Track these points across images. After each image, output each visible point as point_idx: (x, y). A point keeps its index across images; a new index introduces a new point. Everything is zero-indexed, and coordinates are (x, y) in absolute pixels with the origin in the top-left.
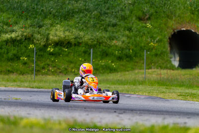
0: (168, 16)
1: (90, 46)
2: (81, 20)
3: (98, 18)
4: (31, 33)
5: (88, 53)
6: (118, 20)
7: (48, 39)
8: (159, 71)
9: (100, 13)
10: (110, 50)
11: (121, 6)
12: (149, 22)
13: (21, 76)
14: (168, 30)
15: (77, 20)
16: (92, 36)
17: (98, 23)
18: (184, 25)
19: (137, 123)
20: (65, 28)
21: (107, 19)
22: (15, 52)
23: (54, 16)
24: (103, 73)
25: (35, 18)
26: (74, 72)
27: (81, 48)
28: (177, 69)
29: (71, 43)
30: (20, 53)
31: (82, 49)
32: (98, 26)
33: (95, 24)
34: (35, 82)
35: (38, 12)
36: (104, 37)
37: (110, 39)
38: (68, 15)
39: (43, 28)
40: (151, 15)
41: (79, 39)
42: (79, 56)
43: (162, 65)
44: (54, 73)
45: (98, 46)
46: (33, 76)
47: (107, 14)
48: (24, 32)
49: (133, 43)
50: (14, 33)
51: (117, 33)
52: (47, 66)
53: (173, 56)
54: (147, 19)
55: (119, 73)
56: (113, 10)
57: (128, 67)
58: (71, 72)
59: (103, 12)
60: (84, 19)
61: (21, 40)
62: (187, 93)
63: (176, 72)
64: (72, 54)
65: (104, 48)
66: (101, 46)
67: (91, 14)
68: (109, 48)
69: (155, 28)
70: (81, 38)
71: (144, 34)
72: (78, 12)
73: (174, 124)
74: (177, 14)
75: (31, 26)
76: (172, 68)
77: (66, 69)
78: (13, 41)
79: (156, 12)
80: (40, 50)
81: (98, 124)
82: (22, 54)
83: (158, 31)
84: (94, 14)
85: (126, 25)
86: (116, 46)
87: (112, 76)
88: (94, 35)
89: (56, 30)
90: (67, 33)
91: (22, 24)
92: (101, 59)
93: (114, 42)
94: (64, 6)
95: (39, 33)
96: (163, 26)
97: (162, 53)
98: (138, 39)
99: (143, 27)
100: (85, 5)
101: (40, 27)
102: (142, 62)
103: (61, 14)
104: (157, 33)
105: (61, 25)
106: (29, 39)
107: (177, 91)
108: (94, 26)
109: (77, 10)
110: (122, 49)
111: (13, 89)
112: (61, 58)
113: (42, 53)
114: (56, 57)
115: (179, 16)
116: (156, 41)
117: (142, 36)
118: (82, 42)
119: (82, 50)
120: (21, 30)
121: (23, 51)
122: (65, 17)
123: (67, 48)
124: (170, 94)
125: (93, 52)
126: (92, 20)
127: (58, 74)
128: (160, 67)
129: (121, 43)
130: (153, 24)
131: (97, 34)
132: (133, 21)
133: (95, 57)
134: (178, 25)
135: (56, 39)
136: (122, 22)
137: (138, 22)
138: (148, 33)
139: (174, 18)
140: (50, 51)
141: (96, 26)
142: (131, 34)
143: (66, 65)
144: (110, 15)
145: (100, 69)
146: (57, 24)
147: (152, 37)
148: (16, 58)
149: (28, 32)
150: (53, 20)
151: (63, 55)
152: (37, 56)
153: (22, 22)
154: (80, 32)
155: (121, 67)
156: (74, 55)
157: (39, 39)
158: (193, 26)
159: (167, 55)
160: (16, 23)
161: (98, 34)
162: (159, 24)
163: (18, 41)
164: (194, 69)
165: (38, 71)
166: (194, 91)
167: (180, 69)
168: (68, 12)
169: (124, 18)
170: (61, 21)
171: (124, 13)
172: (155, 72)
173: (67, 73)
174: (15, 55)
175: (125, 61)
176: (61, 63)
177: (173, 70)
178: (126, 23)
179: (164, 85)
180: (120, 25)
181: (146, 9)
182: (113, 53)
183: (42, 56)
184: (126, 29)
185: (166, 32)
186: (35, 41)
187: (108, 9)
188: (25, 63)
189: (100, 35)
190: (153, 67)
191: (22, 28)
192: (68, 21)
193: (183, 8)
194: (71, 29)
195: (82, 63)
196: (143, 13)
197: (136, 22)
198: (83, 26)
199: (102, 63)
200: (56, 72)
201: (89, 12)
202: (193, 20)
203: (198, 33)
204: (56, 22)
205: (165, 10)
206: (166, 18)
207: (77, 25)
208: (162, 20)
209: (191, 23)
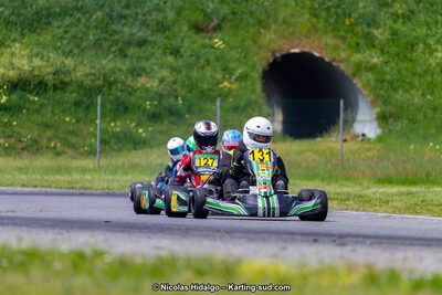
0: (260, 23)
1: (92, 92)
2: (66, 32)
3: (104, 26)
5: (85, 106)
6: (149, 32)
9: (108, 15)
10: (133, 99)
11: (155, 1)
12: (219, 35)
14: (262, 54)
15: (58, 31)
16: (94, 67)
17: (105, 39)
21: (125, 29)
23: (7, 22)
24: (120, 150)
26: (55, 148)
27: (67, 94)
29: (46, 84)
31: (70, 96)
32: (106, 44)
33: (99, 40)
36: (120, 70)
37: (132, 73)
38: (38, 22)
40: (224, 19)
41: (64, 73)
42: (64, 111)
44: (8, 151)
45: (105, 90)
47: (121, 17)
49: (184, 82)
51: (147, 60)
53: (270, 111)
54: (214, 29)
55: (155, 150)
56: (139, 10)
58: (48, 147)
60: (73, 31)
64: (50, 108)
65: (119, 94)
66: (113, 91)
67: (89, 19)
68: (130, 93)
69: (232, 48)
70: (69, 73)
71: (208, 61)
72: (59, 15)
74: (281, 18)
77: (36, 142)
79: (234, 14)
83: (237, 55)
84: (96, 19)
85: (166, 41)
86: (147, 90)
87: (139, 157)
88: (97, 66)
89: (13, 54)
90: (37, 62)
92: (114, 120)
93: (142, 80)
96: (249, 43)
97: (248, 104)
98: (195, 74)
99: (205, 46)
103: (22, 18)
104: (236, 59)
105: (23, 44)
108: (97, 45)
109: (58, 10)
110: (161, 97)
112: (24, 117)
114: (12, 116)
115: (284, 22)
116: (234, 77)
117: (203, 67)
118: (71, 81)
119: (72, 100)
122: (31, 25)
123: (37, 94)
126: (91, 33)
127: (19, 154)
129: (156, 83)
130: (226, 38)
131: (104, 62)
132: (182, 34)
134: (281, 43)
135: (12, 74)
136: (159, 35)
137: (193, 36)
138: (217, 59)
139: (273, 27)
141: (101, 46)
142: (180, 61)
143: (36, 133)
144: (131, 20)
145: (113, 141)
146: (14, 40)
147: (225, 69)
150: (4, 31)
151: (28, 110)
154: (66, 58)
155: (159, 136)
156: (52, 111)
158: (316, 43)
159: (260, 109)
161: (107, 63)
162: (239, 39)
164: (319, 139)
167: (287, 136)
168: (37, 13)
169: (162, 27)
170: (23, 35)
171: (162, 15)
173: (38, 150)
175: (167, 122)
176: (25, 128)
178: (166, 37)
180: (155, 42)
181: (211, 5)
182: (139, 108)
184: (168, 52)
185: (256, 58)
187: (127, 6)
189: (111, 65)
192: (37, 34)
193: (293, 4)
194: (45, 52)
195: (71, 128)
196: (205, 15)
197: (190, 37)
198: (72, 46)
199: (116, 126)
200: (14, 149)
201: (84, 14)
202: (317, 31)
203: (327, 60)
204: (12, 37)
205: (254, 8)
206: (257, 27)
207: (59, 44)
208: (248, 31)
209: (312, 37)
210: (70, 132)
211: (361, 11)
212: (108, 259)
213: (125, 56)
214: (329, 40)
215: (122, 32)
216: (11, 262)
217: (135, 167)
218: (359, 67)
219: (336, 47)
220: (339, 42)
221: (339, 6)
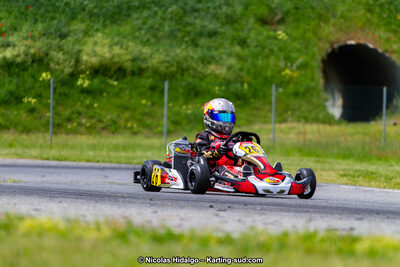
0: (320, 17)
1: (164, 77)
2: (144, 23)
3: (179, 19)
4: (44, 49)
5: (159, 90)
6: (219, 25)
7: (78, 61)
8: (301, 126)
9: (182, 8)
10: (203, 84)
12: (283, 27)
13: (24, 136)
14: (321, 45)
17: (179, 30)
19: (252, 228)
21: (197, 21)
22: (12, 87)
23: (91, 15)
25: (53, 18)
26: (132, 128)
27: (144, 80)
28: (339, 122)
29: (125, 70)
30: (22, 89)
31: (149, 82)
32: (179, 35)
33: (173, 31)
34: (51, 147)
35: (58, 7)
36: (192, 58)
37: (203, 63)
38: (119, 13)
39: (69, 38)
40: (287, 13)
41: (142, 60)
42: (141, 95)
43: (307, 114)
44: (90, 130)
45: (179, 76)
46: (48, 136)
47: (197, 10)
48: (29, 47)
49: (249, 70)
50: (10, 49)
51: (217, 49)
53: (329, 96)
54: (279, 22)
56: (210, 5)
57: (240, 119)
59: (188, 7)
60: (150, 22)
61: (24, 63)
62: (357, 171)
63: (335, 129)
64: (127, 92)
65: (191, 80)
66: (186, 77)
67: (165, 11)
68: (201, 79)
69: (294, 39)
70: (145, 60)
71: (272, 51)
72: (138, 8)
73: (329, 230)
74: (339, 13)
75: (44, 35)
76: (329, 120)
77: (115, 122)
78: (9, 66)
79: (297, 8)
80: (63, 83)
81: (176, 231)
82: (27, 92)
83: (299, 46)
84: (172, 12)
85: (235, 33)
86: (216, 76)
88: (172, 54)
89: (95, 43)
90: (117, 50)
91: (27, 31)
92: (186, 103)
93: (212, 68)
95: (60, 49)
96: (309, 35)
97: (307, 90)
98: (260, 62)
99: (269, 38)
101: (63, 36)
102: (267, 108)
103: (104, 11)
104: (298, 50)
105: (104, 33)
106: (40, 61)
107: (338, 167)
108: (172, 35)
109: (137, 4)
110: (228, 83)
111: (8, 161)
112: (105, 100)
113: (67, 91)
114: (94, 98)
115: (342, 17)
116: (295, 66)
117: (267, 57)
118: (148, 67)
119: (148, 85)
120: (26, 42)
121: (28, 85)
122: (112, 17)
123: (117, 80)
124: (324, 173)
125: (170, 89)
126: (166, 24)
127: (98, 133)
128: (304, 117)
129: (225, 70)
130: (289, 31)
131: (178, 51)
132: (249, 26)
133: (173, 99)
134: (339, 35)
135: (94, 60)
136: (227, 27)
137: (260, 28)
138: (280, 50)
139: (332, 21)
140: (82, 85)
141: (175, 37)
142: (246, 52)
143: (115, 114)
144: (203, 13)
145: (184, 122)
146: (97, 30)
147: (288, 59)
148: (15, 99)
149: (38, 47)
150: (88, 22)
151: (108, 94)
152: (57, 97)
153: (26, 27)
154: (144, 46)
156: (130, 94)
157: (61, 61)
159: (318, 95)
160: (15, 29)
161: (180, 52)
162: (301, 31)
163: (18, 65)
164: (372, 123)
165: (59, 125)
166: (372, 168)
168: (119, 6)
169: (231, 20)
170: (105, 26)
171: (231, 9)
172: (294, 128)
173: (116, 129)
174: (11, 93)
176: (105, 110)
177: (330, 124)
178: (235, 30)
179: (312, 156)
181: (276, 1)
182: (209, 92)
183: (66, 95)
184: (236, 42)
185: (315, 49)
186: (52, 65)
187: (200, 1)
188: (32, 111)
189: (184, 53)
190: (290, 119)
191: (26, 39)
192: (119, 25)
194: (125, 41)
195: (147, 110)
196: (270, 10)
197: (256, 29)
198: (149, 36)
199: (188, 109)
200: (95, 128)
201: (160, 8)
202: (371, 25)
203: (380, 51)
204: (95, 27)
205: (315, 4)
206: (317, 21)
207: (137, 34)
208: (308, 25)
209: (367, 30)
210: (145, 114)
213: (197, 46)
214: (382, 33)
215: (195, 24)
219: (388, 40)
220: (391, 35)
221: (391, 3)
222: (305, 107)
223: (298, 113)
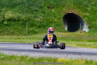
0: (63, 6)
1: (25, 21)
2: (20, 8)
3: (28, 7)
5: (24, 25)
6: (38, 8)
7: (4, 18)
9: (29, 5)
10: (35, 23)
11: (40, 1)
12: (54, 9)
14: (63, 13)
15: (18, 8)
16: (26, 16)
17: (29, 10)
18: (70, 11)
20: (12, 12)
21: (33, 8)
23: (7, 6)
24: (32, 34)
26: (17, 34)
27: (20, 22)
29: (16, 20)
32: (29, 11)
36: (32, 17)
37: (34, 17)
38: (14, 6)
39: (2, 12)
40: (55, 5)
42: (19, 26)
43: (60, 30)
44: (7, 34)
45: (28, 21)
49: (46, 19)
51: (38, 14)
52: (4, 31)
53: (65, 26)
54: (52, 8)
55: (39, 34)
56: (36, 3)
57: (44, 31)
58: (16, 34)
59: (31, 4)
65: (32, 22)
66: (30, 21)
67: (25, 5)
68: (34, 22)
69: (56, 12)
70: (20, 17)
71: (51, 15)
72: (18, 4)
74: (67, 5)
77: (13, 32)
79: (57, 4)
80: (1, 23)
84: (27, 5)
85: (42, 10)
86: (38, 21)
87: (36, 36)
89: (8, 13)
90: (13, 15)
92: (30, 28)
93: (36, 19)
94: (12, 1)
96: (60, 11)
97: (60, 24)
98: (48, 17)
99: (50, 11)
100: (22, 1)
103: (10, 5)
104: (57, 14)
105: (10, 11)
108: (27, 11)
109: (18, 3)
110: (41, 23)
112: (11, 27)
114: (8, 27)
115: (68, 6)
116: (57, 18)
117: (50, 16)
118: (21, 19)
122: (12, 7)
123: (14, 22)
126: (25, 8)
127: (9, 35)
128: (59, 31)
129: (40, 20)
131: (28, 15)
132: (45, 9)
134: (67, 11)
135: (8, 17)
136: (40, 9)
137: (48, 9)
138: (53, 14)
139: (65, 7)
140: (5, 23)
141: (28, 11)
142: (45, 15)
143: (13, 30)
144: (34, 6)
145: (30, 32)
146: (9, 10)
147: (55, 17)
150: (6, 8)
151: (12, 25)
154: (20, 14)
155: (40, 31)
156: (17, 26)
158: (75, 11)
159: (62, 25)
161: (29, 15)
162: (58, 10)
167: (68, 31)
168: (14, 4)
169: (41, 7)
170: (10, 9)
171: (41, 5)
172: (57, 33)
173: (14, 34)
175: (42, 28)
177: (65, 33)
181: (52, 3)
182: (36, 25)
183: (1, 26)
184: (42, 12)
185: (61, 14)
189: (30, 15)
190: (56, 31)
192: (14, 9)
193: (70, 2)
194: (15, 13)
195: (21, 29)
196: (50, 5)
197: (47, 9)
198: (21, 11)
199: (31, 29)
201: (24, 4)
202: (75, 8)
203: (77, 14)
205: (61, 3)
207: (18, 11)
208: (60, 8)
209: (74, 10)
210: (21, 30)
211: (85, 4)
212: (29, 58)
214: (78, 10)
216: (7, 58)
217: (35, 38)
218: (84, 16)
219: (79, 12)
220: (80, 11)
221: (80, 3)
222: (59, 28)
223: (58, 30)
